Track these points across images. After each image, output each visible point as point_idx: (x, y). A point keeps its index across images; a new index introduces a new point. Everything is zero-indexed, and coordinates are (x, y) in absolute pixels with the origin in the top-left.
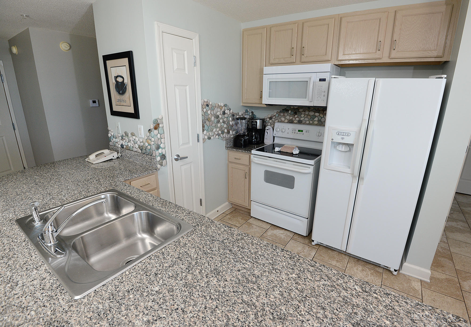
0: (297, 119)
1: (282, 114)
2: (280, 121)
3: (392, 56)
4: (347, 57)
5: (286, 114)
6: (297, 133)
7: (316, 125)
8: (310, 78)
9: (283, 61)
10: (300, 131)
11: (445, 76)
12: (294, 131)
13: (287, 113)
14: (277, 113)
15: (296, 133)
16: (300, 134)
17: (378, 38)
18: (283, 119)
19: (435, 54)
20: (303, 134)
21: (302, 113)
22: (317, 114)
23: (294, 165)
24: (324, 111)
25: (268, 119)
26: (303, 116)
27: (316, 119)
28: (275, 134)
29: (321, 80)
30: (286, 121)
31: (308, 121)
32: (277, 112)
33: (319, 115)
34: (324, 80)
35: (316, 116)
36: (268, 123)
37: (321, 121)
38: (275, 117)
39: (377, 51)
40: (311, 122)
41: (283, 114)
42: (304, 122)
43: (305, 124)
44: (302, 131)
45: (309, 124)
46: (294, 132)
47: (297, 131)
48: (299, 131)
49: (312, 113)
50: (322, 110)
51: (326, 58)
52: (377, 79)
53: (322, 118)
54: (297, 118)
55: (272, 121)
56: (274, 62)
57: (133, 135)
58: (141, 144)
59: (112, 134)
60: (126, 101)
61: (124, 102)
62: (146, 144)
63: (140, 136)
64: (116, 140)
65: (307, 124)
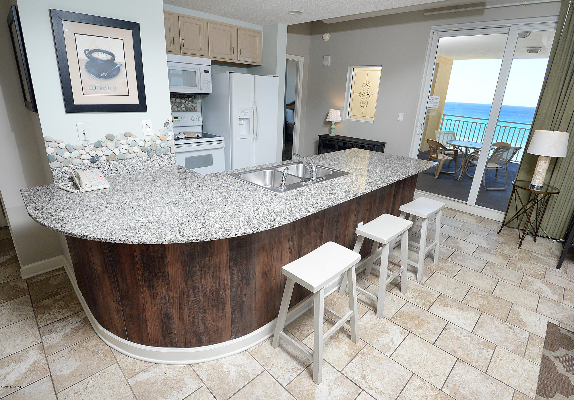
3: (239, 59)
19: (256, 61)
23: (210, 144)
27: (183, 106)
29: (205, 72)
34: (208, 72)
44: (177, 118)
45: (179, 111)
57: (127, 135)
58: (147, 145)
59: (63, 146)
60: (116, 88)
61: (111, 90)
62: (159, 142)
63: (146, 134)
64: (75, 154)
65: (177, 111)
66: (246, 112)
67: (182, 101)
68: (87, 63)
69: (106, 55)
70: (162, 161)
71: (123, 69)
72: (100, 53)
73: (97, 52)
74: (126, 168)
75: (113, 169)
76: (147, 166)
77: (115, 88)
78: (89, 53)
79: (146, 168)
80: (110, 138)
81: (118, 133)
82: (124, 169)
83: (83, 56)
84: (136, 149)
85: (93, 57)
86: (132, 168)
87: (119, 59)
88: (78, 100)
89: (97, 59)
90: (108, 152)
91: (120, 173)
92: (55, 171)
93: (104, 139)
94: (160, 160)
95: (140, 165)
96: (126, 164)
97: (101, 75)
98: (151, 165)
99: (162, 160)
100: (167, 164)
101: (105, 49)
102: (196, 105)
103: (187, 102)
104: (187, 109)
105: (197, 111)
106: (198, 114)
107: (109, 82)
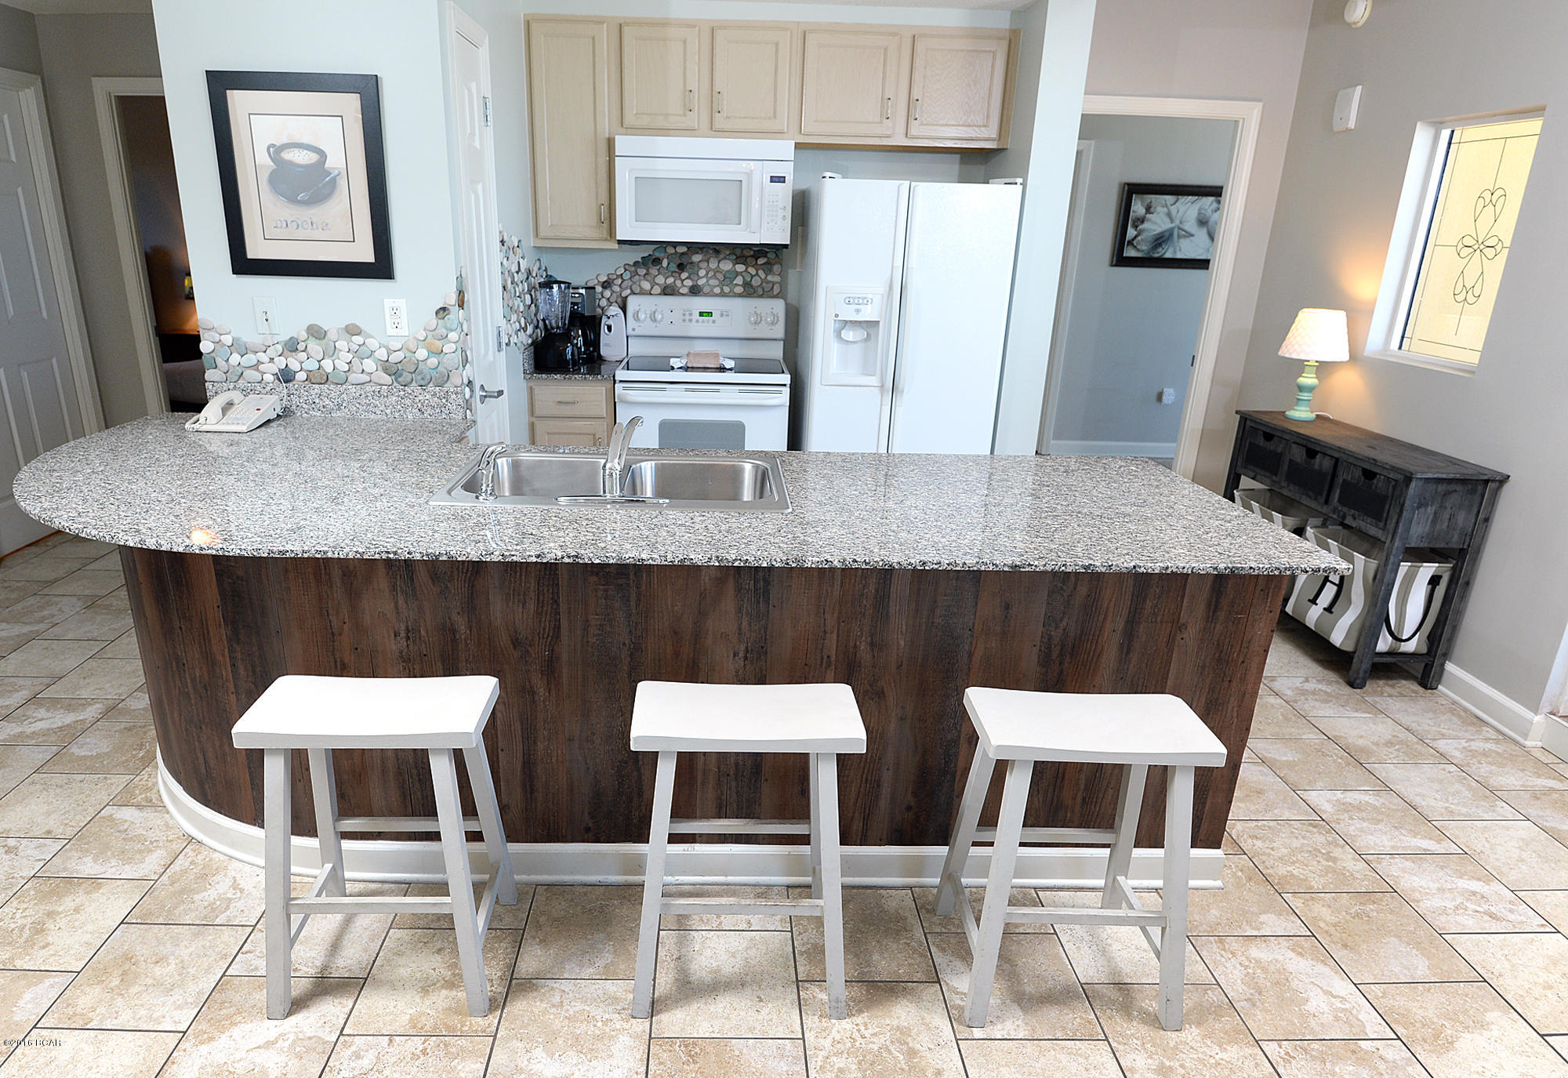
0: (689, 283)
1: (642, 271)
2: (638, 291)
4: (822, 129)
5: (654, 271)
6: (697, 321)
7: (740, 295)
8: (748, 174)
9: (661, 123)
10: (705, 314)
11: (1020, 180)
12: (687, 315)
13: (658, 267)
14: (626, 270)
15: (694, 321)
16: (706, 324)
17: (884, 89)
18: (646, 285)
19: (983, 134)
20: (714, 322)
21: (701, 265)
22: (740, 268)
23: (740, 391)
24: (756, 260)
25: (599, 289)
26: (702, 273)
27: (739, 280)
28: (634, 330)
29: (773, 179)
30: (656, 289)
31: (717, 286)
32: (627, 267)
33: (746, 270)
34: (782, 179)
35: (737, 274)
36: (600, 300)
37: (751, 285)
38: (620, 281)
39: (885, 121)
40: (727, 289)
41: (645, 271)
42: (706, 290)
43: (712, 294)
44: (710, 314)
45: (723, 295)
46: (687, 317)
47: (696, 315)
48: (701, 314)
49: (727, 266)
50: (752, 256)
51: (774, 125)
52: (913, 184)
53: (752, 276)
54: (688, 280)
55: (613, 292)
56: (637, 124)
57: (352, 330)
58: (395, 357)
59: (227, 340)
60: (327, 224)
61: (317, 228)
62: (422, 353)
63: (391, 331)
64: (250, 359)
65: (717, 295)
66: (863, 304)
67: (737, 266)
68: (272, 173)
69: (309, 153)
70: (427, 402)
71: (342, 183)
72: (296, 150)
73: (292, 150)
74: (344, 405)
75: (317, 401)
76: (391, 407)
77: (325, 224)
78: (275, 151)
79: (388, 411)
80: (316, 333)
81: (332, 324)
82: (339, 406)
83: (263, 158)
84: (369, 365)
85: (283, 159)
86: (357, 405)
87: (335, 161)
88: (256, 250)
89: (291, 163)
90: (312, 365)
91: (332, 414)
92: (211, 387)
93: (304, 336)
94: (421, 398)
95: (374, 401)
96: (344, 396)
97: (299, 198)
98: (399, 407)
99: (427, 398)
100: (438, 410)
101: (305, 141)
102: (777, 279)
103: (752, 270)
104: (749, 291)
105: (776, 296)
106: (778, 306)
107: (315, 213)
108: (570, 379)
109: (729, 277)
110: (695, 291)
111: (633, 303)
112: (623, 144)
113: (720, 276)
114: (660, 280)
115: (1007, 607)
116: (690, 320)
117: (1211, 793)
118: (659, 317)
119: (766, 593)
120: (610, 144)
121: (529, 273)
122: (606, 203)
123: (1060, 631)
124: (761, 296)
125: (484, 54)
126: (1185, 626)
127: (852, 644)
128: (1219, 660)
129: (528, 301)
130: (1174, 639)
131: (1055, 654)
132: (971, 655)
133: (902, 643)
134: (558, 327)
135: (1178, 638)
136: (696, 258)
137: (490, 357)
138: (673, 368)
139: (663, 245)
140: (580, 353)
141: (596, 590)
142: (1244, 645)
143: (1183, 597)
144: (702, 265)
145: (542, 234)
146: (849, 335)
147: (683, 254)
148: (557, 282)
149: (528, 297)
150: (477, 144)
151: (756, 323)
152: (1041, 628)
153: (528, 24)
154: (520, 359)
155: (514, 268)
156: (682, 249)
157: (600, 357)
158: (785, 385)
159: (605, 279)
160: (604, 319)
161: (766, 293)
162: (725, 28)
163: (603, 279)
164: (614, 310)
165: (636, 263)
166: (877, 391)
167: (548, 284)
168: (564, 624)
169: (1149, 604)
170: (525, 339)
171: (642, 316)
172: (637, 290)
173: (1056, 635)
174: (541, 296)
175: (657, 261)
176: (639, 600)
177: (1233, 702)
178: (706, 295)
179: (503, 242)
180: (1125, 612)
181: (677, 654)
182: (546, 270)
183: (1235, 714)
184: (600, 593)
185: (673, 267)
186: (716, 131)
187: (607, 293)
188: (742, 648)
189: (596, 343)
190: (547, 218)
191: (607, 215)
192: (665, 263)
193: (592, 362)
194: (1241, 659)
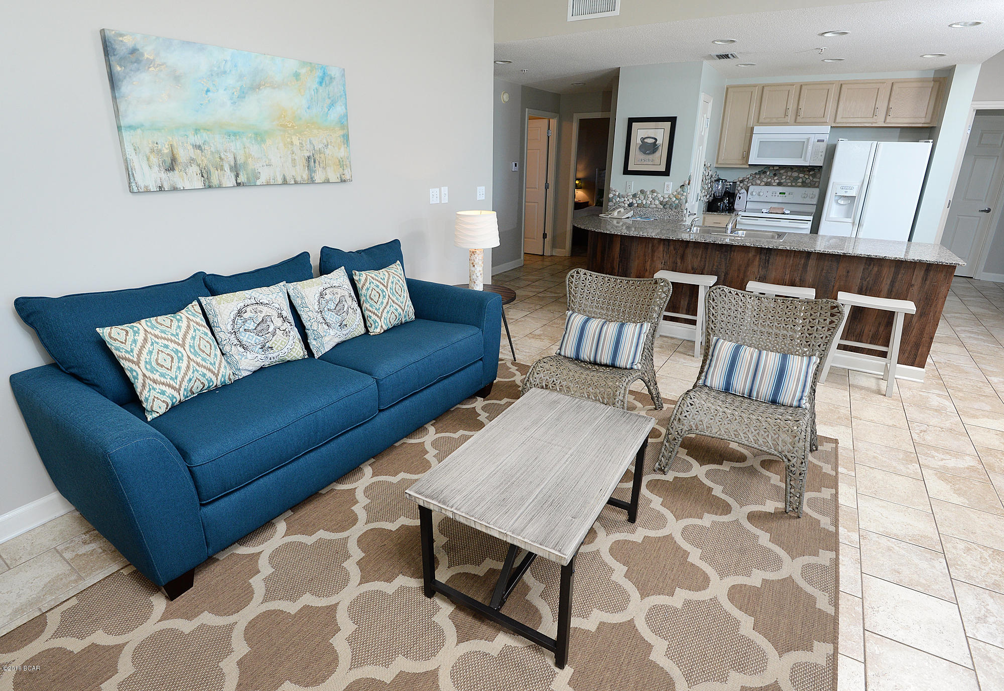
0: (777, 181)
3: (888, 121)
4: (844, 120)
5: (763, 176)
6: (778, 196)
7: (800, 186)
8: (808, 139)
9: (774, 121)
10: (782, 194)
11: (932, 141)
13: (765, 175)
16: (782, 197)
17: (875, 105)
18: (759, 182)
19: (923, 120)
20: (786, 196)
22: (801, 175)
23: (789, 222)
26: (784, 177)
27: (800, 180)
28: (750, 199)
29: (819, 141)
30: (763, 183)
31: (790, 182)
32: (751, 175)
33: (804, 177)
34: (823, 141)
35: (800, 178)
37: (806, 183)
38: (748, 180)
39: (874, 117)
40: (794, 184)
41: (759, 176)
42: (784, 184)
43: (787, 186)
44: (784, 193)
45: (792, 186)
46: (774, 194)
47: (778, 194)
48: (780, 193)
49: (795, 174)
50: (807, 172)
51: (823, 120)
52: (879, 142)
53: (807, 179)
55: (744, 184)
56: (764, 121)
57: (654, 192)
58: (665, 200)
59: (617, 194)
60: (654, 160)
61: (650, 162)
62: (674, 199)
63: (666, 192)
64: (622, 199)
65: (789, 186)
66: (849, 189)
68: (640, 146)
69: (652, 139)
71: (660, 148)
72: (649, 139)
75: (639, 213)
76: (661, 215)
77: (652, 160)
78: (643, 139)
80: (642, 192)
81: (648, 190)
82: (645, 214)
83: (639, 142)
84: (657, 202)
85: (644, 142)
86: (651, 214)
87: (660, 142)
88: (631, 167)
89: (647, 143)
90: (640, 202)
92: (609, 207)
93: (639, 193)
94: (670, 213)
95: (656, 214)
96: (647, 211)
97: (647, 153)
101: (652, 136)
102: (818, 180)
103: (807, 176)
104: (804, 185)
105: (816, 187)
106: (816, 191)
107: (651, 157)
108: (720, 214)
109: (796, 179)
110: (779, 184)
111: (751, 188)
112: (757, 129)
113: (792, 179)
114: (765, 180)
115: (848, 272)
116: (775, 196)
117: (921, 346)
118: (761, 194)
119: (768, 260)
120: (752, 129)
121: (712, 176)
122: (747, 150)
123: (866, 282)
124: (809, 187)
125: (710, 105)
126: (914, 285)
127: (794, 279)
128: (926, 298)
129: (709, 187)
130: (909, 289)
131: (864, 289)
132: (833, 287)
133: (811, 280)
134: (719, 196)
135: (911, 289)
136: (782, 171)
137: (694, 203)
138: (763, 212)
139: (768, 166)
140: (726, 206)
141: (718, 256)
142: (937, 294)
143: (913, 275)
144: (784, 174)
145: (719, 162)
146: (841, 202)
147: (777, 170)
148: (721, 179)
149: (710, 184)
150: (703, 134)
151: (804, 197)
152: (859, 280)
153: (727, 89)
154: (703, 206)
155: (707, 174)
156: (775, 168)
157: (734, 209)
158: (810, 221)
159: (742, 179)
160: (738, 194)
161: (812, 185)
162: (806, 85)
163: (740, 179)
164: (743, 191)
165: (756, 173)
166: (851, 224)
167: (718, 180)
168: (707, 265)
169: (900, 276)
170: (705, 199)
171: (754, 193)
172: (754, 183)
173: (865, 283)
174: (715, 185)
175: (765, 172)
176: (729, 260)
177: (932, 314)
178: (784, 186)
179: (705, 165)
180: (891, 278)
181: (738, 276)
182: (718, 176)
183: (932, 319)
184: (719, 257)
185: (772, 175)
186: (796, 122)
187: (741, 185)
188: (759, 276)
189: (733, 204)
190: (722, 156)
191: (746, 155)
192: (768, 173)
193: (731, 209)
194: (935, 299)
